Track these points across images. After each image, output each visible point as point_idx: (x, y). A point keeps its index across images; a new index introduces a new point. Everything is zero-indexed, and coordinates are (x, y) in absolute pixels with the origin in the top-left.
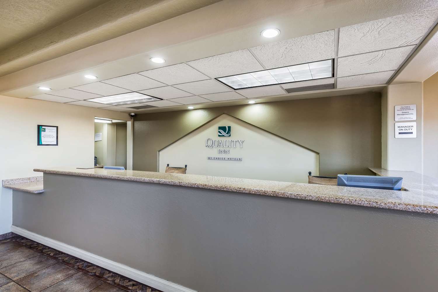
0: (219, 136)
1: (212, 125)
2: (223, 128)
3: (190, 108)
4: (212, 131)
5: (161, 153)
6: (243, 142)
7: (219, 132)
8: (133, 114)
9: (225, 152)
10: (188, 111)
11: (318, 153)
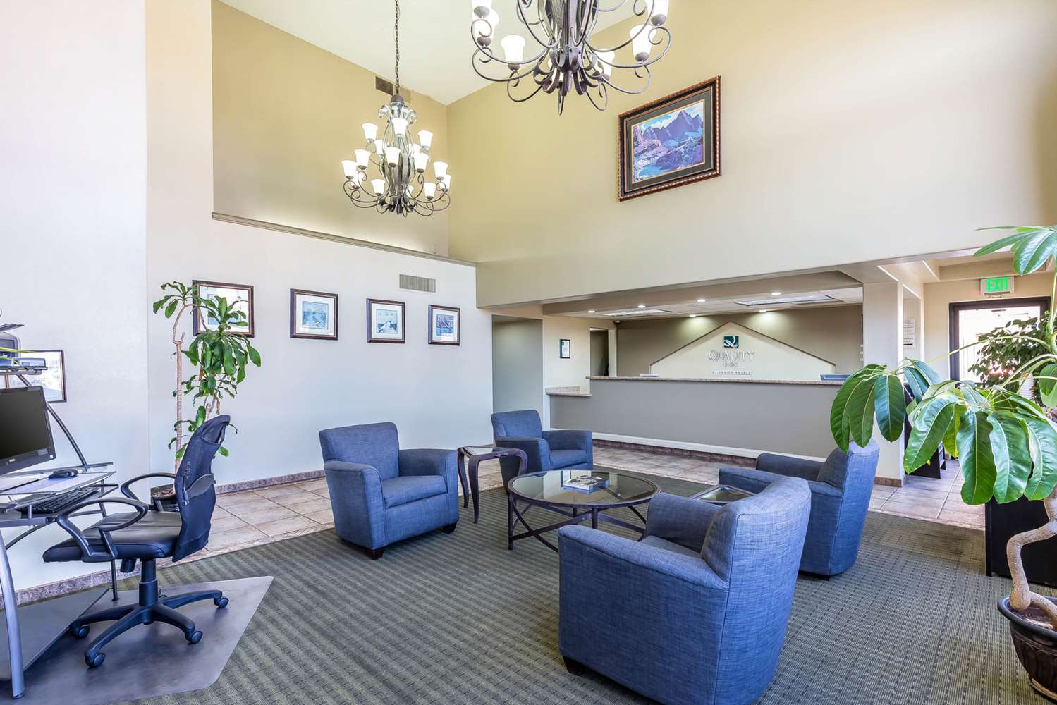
0: (725, 347)
1: (718, 334)
2: (730, 339)
3: (691, 316)
4: (717, 341)
5: (653, 366)
6: (753, 354)
7: (725, 342)
8: (618, 321)
9: (732, 365)
10: (689, 318)
11: (834, 365)
